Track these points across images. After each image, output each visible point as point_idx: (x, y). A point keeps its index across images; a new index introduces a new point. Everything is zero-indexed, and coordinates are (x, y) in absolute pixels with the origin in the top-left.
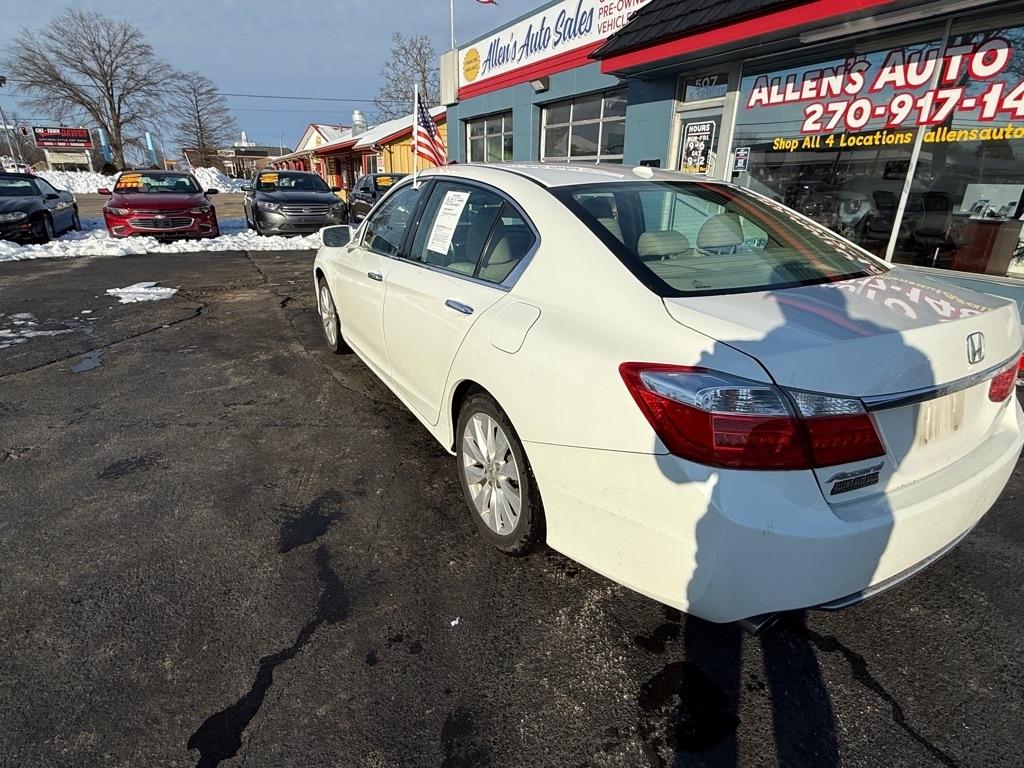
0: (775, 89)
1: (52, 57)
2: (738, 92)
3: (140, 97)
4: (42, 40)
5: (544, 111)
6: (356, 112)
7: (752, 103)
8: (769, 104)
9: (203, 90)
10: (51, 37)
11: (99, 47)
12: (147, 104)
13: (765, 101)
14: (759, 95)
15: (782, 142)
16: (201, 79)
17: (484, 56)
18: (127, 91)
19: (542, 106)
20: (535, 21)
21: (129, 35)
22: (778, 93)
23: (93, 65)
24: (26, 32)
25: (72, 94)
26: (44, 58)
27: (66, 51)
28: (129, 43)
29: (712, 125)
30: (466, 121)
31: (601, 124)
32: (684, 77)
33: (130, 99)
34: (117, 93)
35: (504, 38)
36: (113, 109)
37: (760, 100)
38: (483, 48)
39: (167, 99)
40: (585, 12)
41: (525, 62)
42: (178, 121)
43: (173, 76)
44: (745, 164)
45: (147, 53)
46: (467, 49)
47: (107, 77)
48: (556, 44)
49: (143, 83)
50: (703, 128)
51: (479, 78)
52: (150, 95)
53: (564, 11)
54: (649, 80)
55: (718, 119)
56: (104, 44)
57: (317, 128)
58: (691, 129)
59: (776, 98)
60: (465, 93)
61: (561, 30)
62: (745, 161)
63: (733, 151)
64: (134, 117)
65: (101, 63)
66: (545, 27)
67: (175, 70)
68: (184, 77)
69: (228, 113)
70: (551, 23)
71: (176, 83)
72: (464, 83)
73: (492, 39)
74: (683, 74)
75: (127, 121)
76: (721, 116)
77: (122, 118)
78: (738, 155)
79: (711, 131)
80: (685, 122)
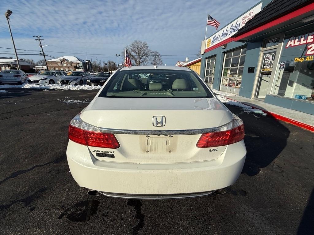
0: (297, 40)
1: (130, 50)
2: (283, 43)
3: (144, 57)
4: (129, 47)
5: (225, 54)
6: (187, 58)
7: (288, 46)
8: (294, 46)
9: (157, 55)
10: (131, 46)
11: (139, 47)
12: (145, 59)
13: (293, 45)
14: (291, 43)
15: (298, 59)
16: (157, 52)
17: (212, 40)
18: (142, 56)
19: (224, 53)
20: (225, 29)
21: (145, 44)
22: (298, 42)
23: (137, 51)
24: (127, 46)
25: (132, 57)
26: (129, 51)
27: (133, 49)
28: (145, 46)
29: (273, 54)
30: (206, 58)
31: (240, 57)
32: (265, 40)
33: (143, 58)
34: (140, 57)
35: (217, 35)
36: (139, 60)
37: (291, 45)
38: (212, 38)
39: (150, 57)
40: (238, 24)
41: (221, 41)
42: (151, 62)
43: (152, 52)
44: (283, 67)
45: (147, 48)
46: (208, 39)
47: (139, 54)
48: (229, 34)
49: (146, 54)
50: (270, 56)
51: (210, 46)
52: (146, 57)
53: (232, 25)
54: (254, 42)
55: (275, 52)
56: (140, 47)
57: (179, 62)
58: (266, 56)
59: (297, 43)
60: (206, 51)
61: (231, 30)
62: (283, 66)
63: (279, 63)
64: (143, 61)
65: (138, 50)
66: (227, 30)
67: (152, 51)
68: (154, 52)
69: (161, 60)
70: (229, 29)
71: (152, 54)
72: (206, 48)
73: (214, 36)
74: (265, 39)
75: (141, 63)
76: (276, 51)
77: (140, 62)
78: (281, 64)
79: (273, 57)
80: (264, 54)
